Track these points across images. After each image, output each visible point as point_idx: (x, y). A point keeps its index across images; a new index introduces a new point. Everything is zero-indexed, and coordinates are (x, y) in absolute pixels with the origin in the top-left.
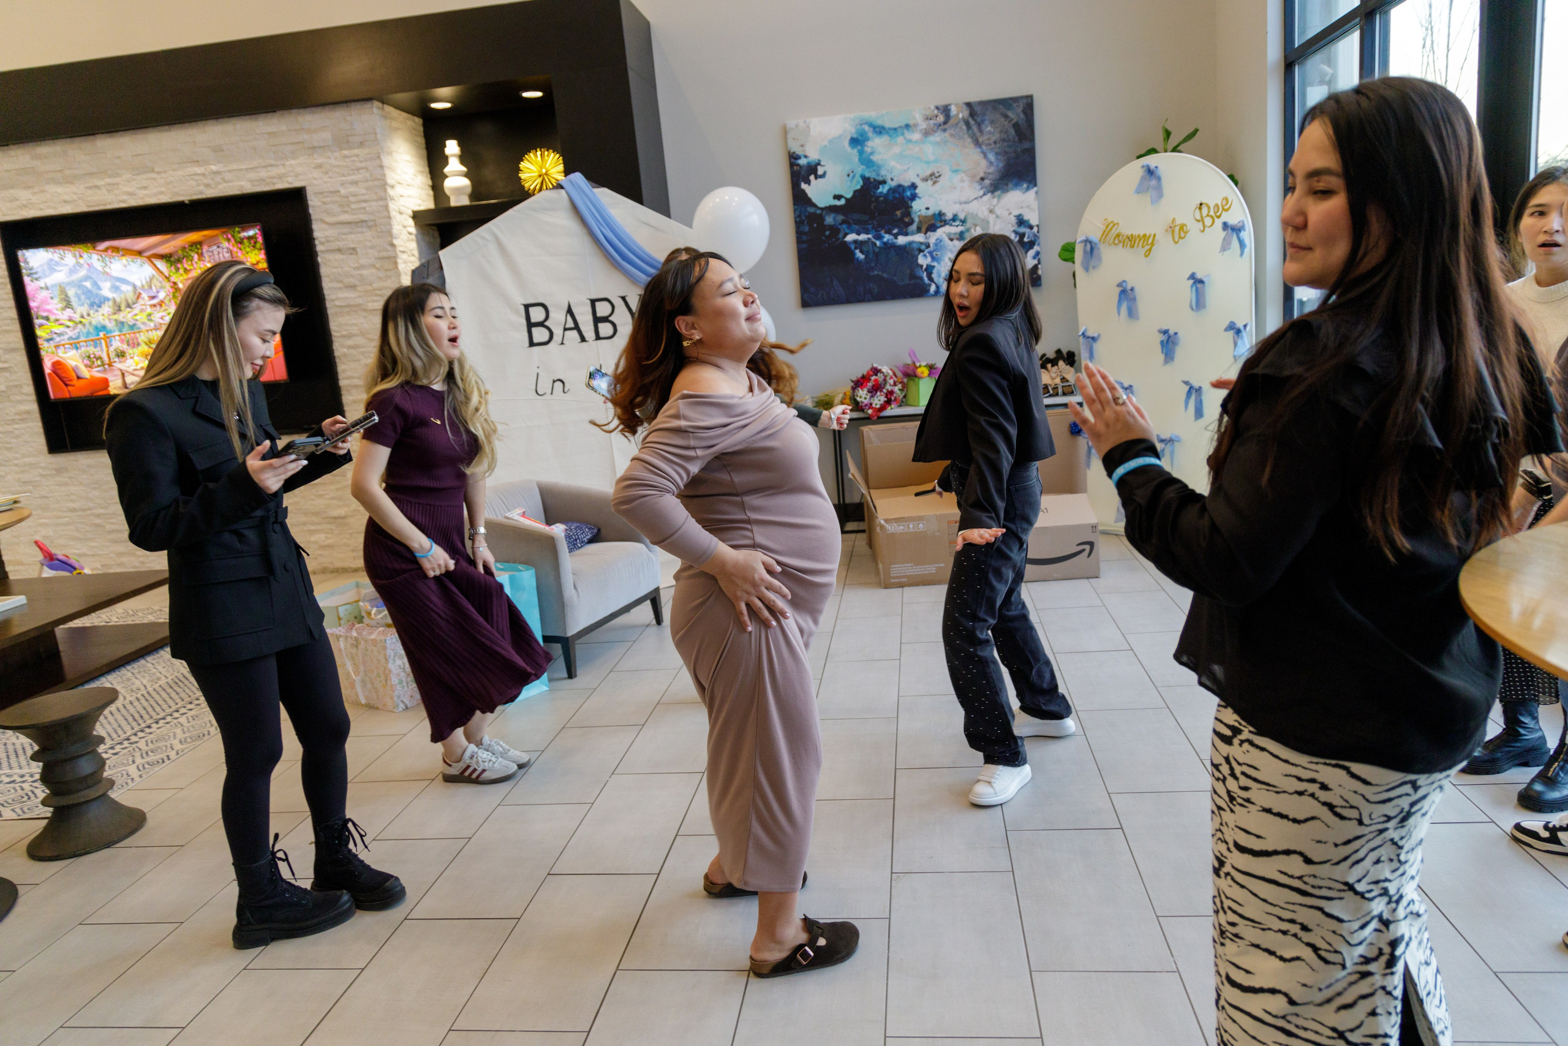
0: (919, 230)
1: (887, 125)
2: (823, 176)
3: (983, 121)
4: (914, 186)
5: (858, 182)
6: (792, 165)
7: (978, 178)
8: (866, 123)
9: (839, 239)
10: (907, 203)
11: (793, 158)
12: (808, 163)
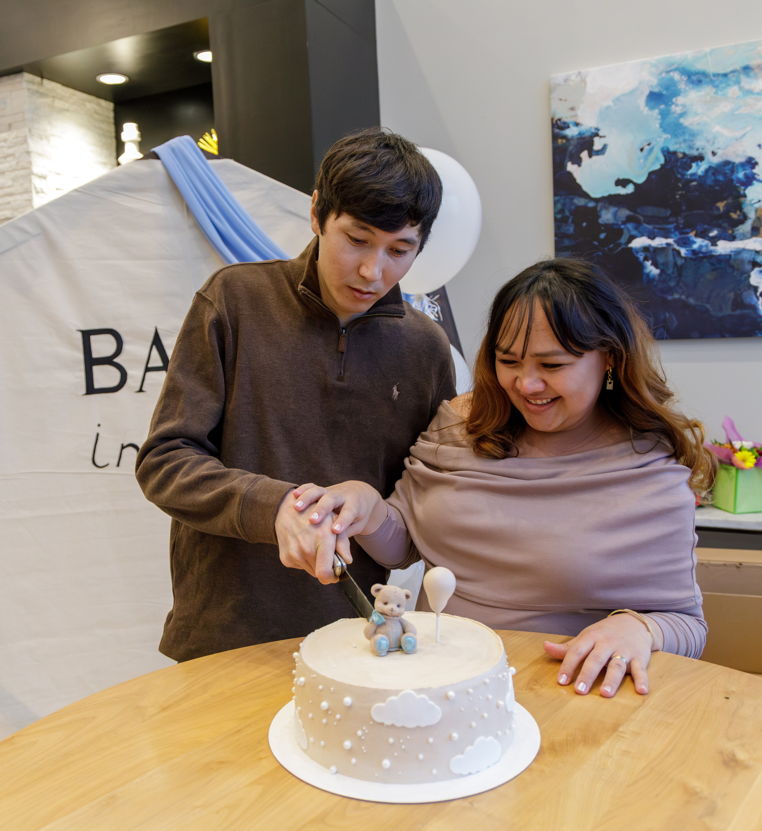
0: (754, 232)
1: (711, 68)
2: (603, 151)
5: (657, 159)
6: (555, 137)
8: (676, 69)
9: (620, 245)
10: (736, 189)
11: (558, 127)
12: (580, 134)
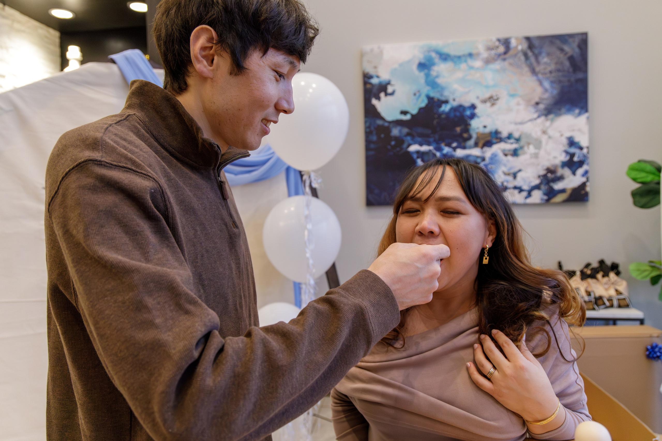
0: (476, 145)
1: (452, 52)
2: (392, 94)
3: (540, 53)
4: (473, 107)
5: (423, 101)
6: (365, 83)
7: (533, 102)
8: (433, 51)
9: (403, 149)
10: (466, 121)
11: (367, 77)
12: (380, 82)
